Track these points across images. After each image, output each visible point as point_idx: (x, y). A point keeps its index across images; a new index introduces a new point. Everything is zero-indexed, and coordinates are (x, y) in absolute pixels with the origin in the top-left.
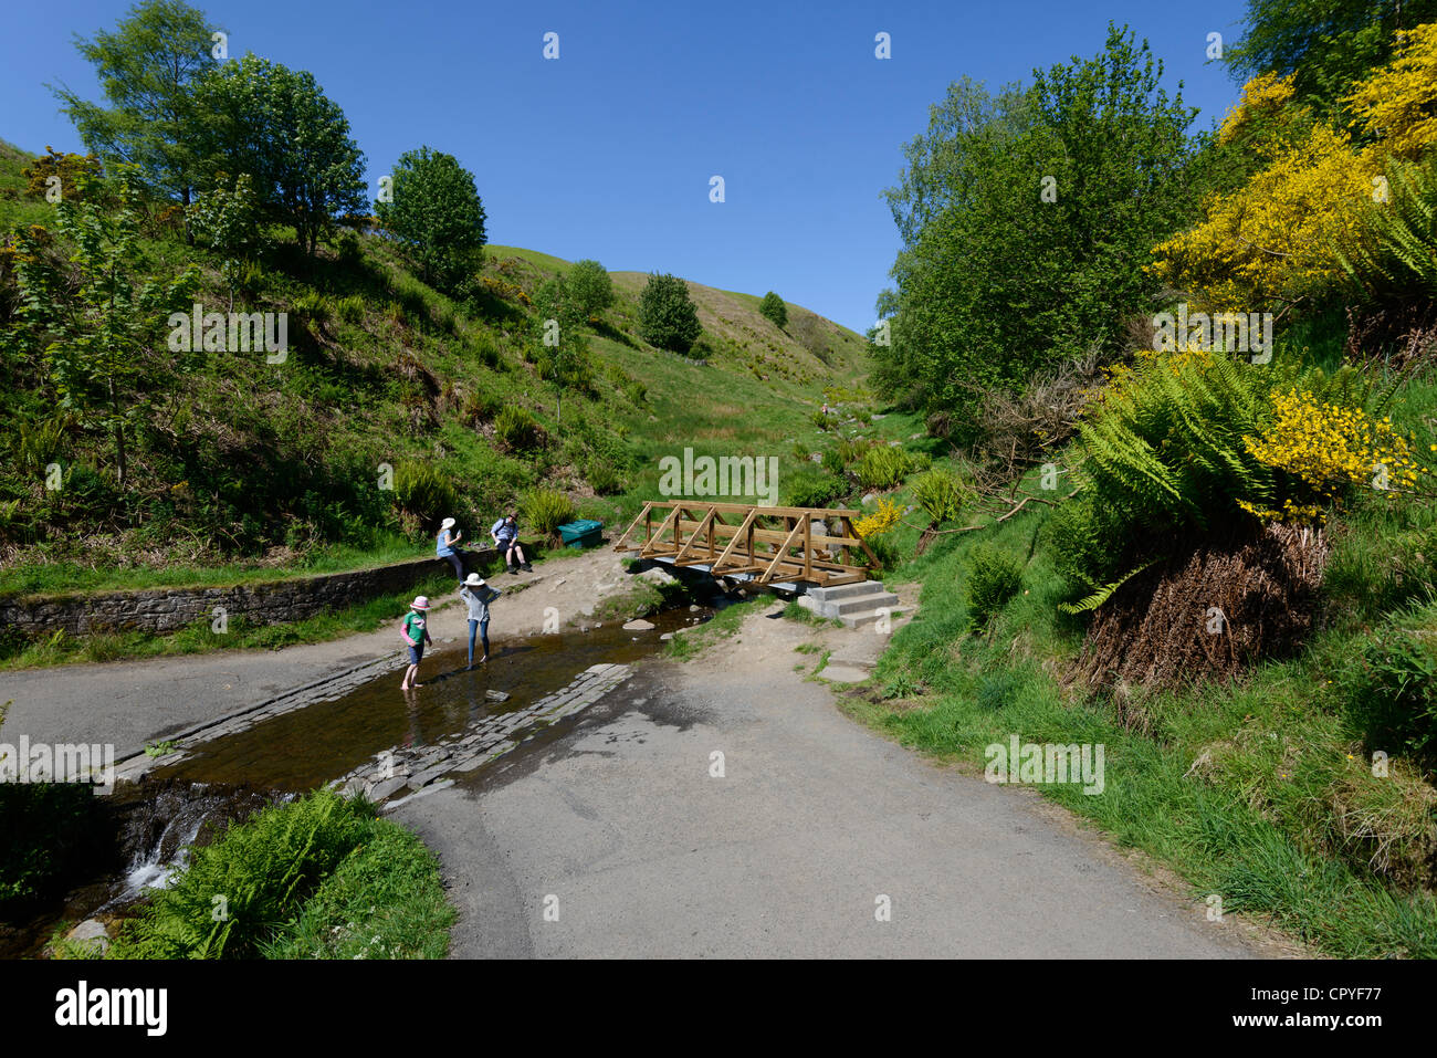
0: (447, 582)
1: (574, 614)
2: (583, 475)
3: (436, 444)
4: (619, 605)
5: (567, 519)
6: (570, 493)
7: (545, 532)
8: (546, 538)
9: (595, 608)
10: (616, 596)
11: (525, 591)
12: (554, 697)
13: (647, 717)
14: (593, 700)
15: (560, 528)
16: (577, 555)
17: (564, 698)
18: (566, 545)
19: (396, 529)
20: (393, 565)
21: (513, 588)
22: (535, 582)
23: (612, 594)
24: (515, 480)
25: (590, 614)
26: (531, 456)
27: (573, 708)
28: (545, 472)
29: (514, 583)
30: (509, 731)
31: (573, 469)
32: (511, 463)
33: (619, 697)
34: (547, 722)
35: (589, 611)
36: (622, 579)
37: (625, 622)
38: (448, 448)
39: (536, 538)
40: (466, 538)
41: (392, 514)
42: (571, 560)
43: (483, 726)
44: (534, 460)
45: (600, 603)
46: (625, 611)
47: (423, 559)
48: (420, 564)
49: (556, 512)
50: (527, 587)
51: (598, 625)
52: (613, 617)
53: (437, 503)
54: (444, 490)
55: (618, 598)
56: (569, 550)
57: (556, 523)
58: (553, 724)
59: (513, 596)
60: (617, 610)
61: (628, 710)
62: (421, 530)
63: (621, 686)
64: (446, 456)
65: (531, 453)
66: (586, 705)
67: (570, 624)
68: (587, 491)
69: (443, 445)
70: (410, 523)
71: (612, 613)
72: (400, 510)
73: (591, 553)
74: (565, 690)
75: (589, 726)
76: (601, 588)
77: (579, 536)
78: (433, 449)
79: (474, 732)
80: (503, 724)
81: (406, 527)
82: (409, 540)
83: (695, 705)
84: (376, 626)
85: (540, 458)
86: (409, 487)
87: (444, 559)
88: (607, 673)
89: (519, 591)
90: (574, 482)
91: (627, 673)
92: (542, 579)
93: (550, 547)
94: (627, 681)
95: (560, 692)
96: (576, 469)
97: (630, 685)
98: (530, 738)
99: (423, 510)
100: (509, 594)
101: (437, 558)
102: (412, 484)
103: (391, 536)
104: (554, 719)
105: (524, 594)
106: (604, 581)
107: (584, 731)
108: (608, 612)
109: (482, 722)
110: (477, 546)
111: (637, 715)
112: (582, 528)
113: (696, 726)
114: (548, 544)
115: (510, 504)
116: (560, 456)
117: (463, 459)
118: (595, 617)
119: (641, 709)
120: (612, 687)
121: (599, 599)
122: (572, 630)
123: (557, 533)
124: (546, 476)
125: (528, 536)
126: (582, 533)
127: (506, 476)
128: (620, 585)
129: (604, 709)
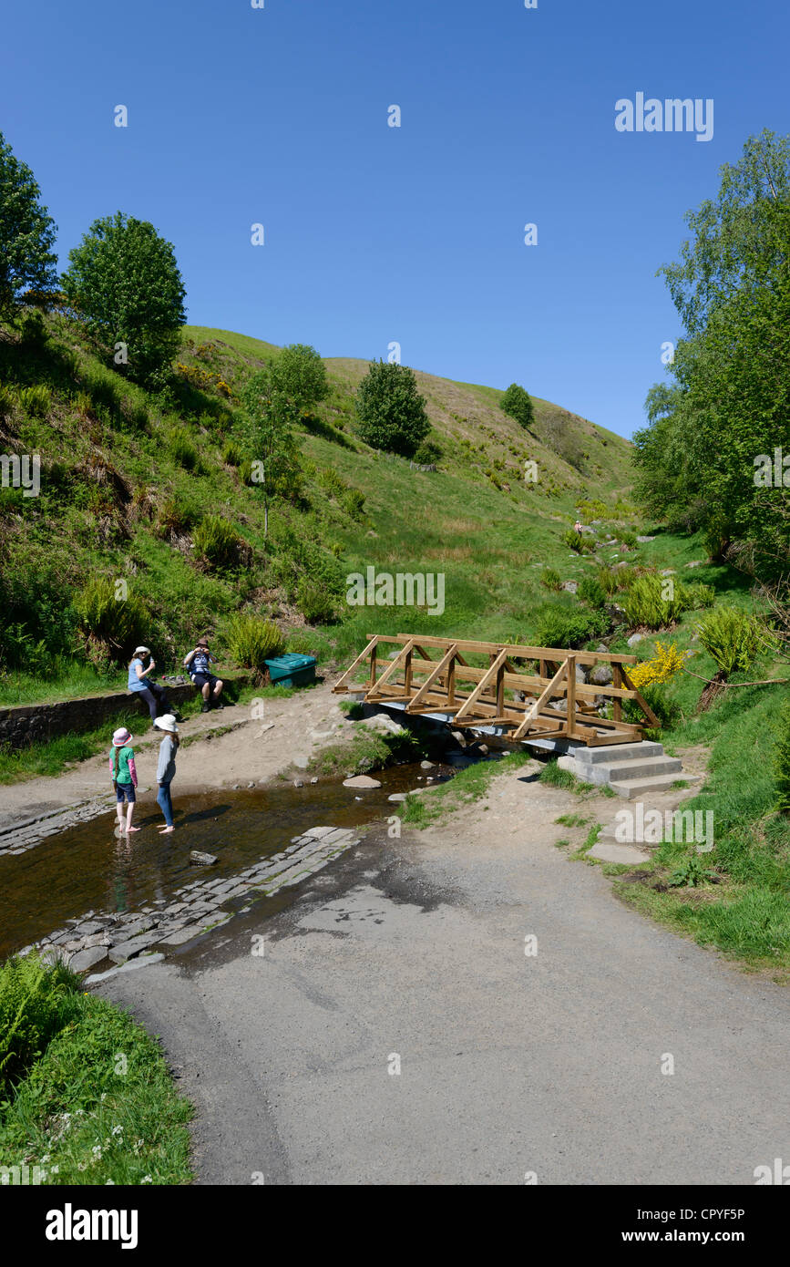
0: (138, 722)
1: (285, 765)
2: (292, 600)
3: (127, 559)
4: (338, 757)
5: (276, 652)
6: (277, 620)
7: (249, 666)
8: (251, 673)
9: (309, 760)
10: (334, 746)
11: (227, 735)
12: (268, 863)
13: (381, 893)
14: (316, 869)
15: (269, 662)
16: (287, 696)
17: (281, 865)
18: (274, 682)
19: (82, 659)
20: (80, 699)
21: (214, 731)
22: (239, 725)
23: (330, 743)
24: (215, 604)
25: (303, 766)
26: (233, 576)
27: (293, 877)
28: (249, 595)
29: (215, 726)
30: (221, 899)
31: (281, 592)
32: (211, 584)
33: (346, 867)
34: (263, 892)
35: (302, 763)
36: (341, 726)
37: (345, 778)
38: (141, 565)
39: (239, 673)
40: (160, 670)
41: (78, 640)
42: (279, 701)
43: (189, 892)
44: (236, 580)
45: (315, 754)
46: (345, 764)
47: (113, 694)
48: (110, 699)
49: (263, 644)
50: (230, 731)
51: (314, 780)
52: (330, 772)
53: (128, 629)
54: (137, 614)
55: (337, 749)
56: (277, 689)
57: (262, 657)
58: (271, 895)
59: (214, 740)
60: (335, 763)
61: (358, 883)
62: (110, 659)
63: (348, 854)
64: (138, 574)
65: (233, 572)
66: (308, 874)
67: (281, 777)
68: (297, 619)
69: (134, 560)
70: (98, 651)
71: (329, 766)
72: (87, 635)
73: (302, 694)
74: (281, 855)
75: (315, 900)
76: (316, 735)
77: (289, 673)
78: (123, 564)
79: (180, 900)
80: (213, 892)
81: (93, 655)
82: (96, 670)
83: (438, 881)
85: (243, 578)
86: (99, 609)
87: (137, 694)
88: (327, 839)
89: (220, 735)
90: (282, 608)
91: (352, 839)
92: (246, 722)
93: (255, 684)
94: (354, 849)
95: (276, 857)
96: (284, 593)
97: (358, 854)
98: (246, 909)
99: (113, 636)
100: (209, 738)
101: (129, 692)
102: (102, 605)
103: (77, 665)
104: (272, 889)
105: (226, 739)
106: (319, 727)
107: (309, 906)
108: (325, 765)
109: (189, 887)
110: (172, 681)
111: (369, 889)
112: (293, 664)
113: (442, 906)
114: (253, 680)
115: (209, 632)
116: (267, 577)
117: (157, 577)
118: (310, 770)
119: (374, 883)
120: (337, 855)
121: (314, 749)
122: (284, 784)
123: (264, 668)
124: (250, 599)
125: (228, 670)
126: (293, 669)
127: (205, 599)
128: (339, 733)
129: (328, 880)
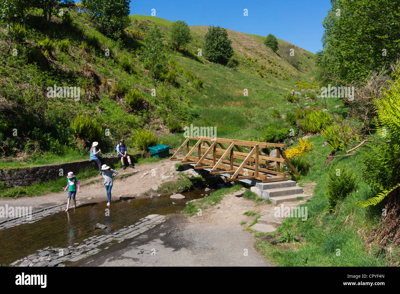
0: (94, 171)
1: (148, 189)
2: (165, 123)
3: (97, 108)
4: (170, 186)
5: (153, 144)
6: (158, 131)
7: (142, 149)
8: (142, 152)
9: (158, 187)
10: (169, 182)
11: (129, 177)
12: (127, 229)
13: (162, 242)
14: (142, 232)
15: (149, 148)
16: (156, 161)
17: (130, 230)
18: (152, 156)
19: (74, 146)
20: (69, 162)
21: (124, 175)
22: (135, 173)
23: (168, 181)
24: (132, 125)
25: (156, 190)
26: (141, 114)
27: (131, 236)
28: (147, 122)
29: (125, 173)
30: (99, 244)
31: (160, 120)
32: (131, 117)
33: (155, 231)
34: (117, 241)
35: (155, 188)
36: (174, 174)
37: (172, 194)
38: (102, 109)
39: (138, 152)
40: (105, 151)
41: (72, 140)
42: (153, 164)
43: (89, 240)
44: (142, 115)
45: (161, 185)
46: (173, 189)
47: (83, 160)
48: (82, 163)
49: (148, 141)
50: (130, 175)
51: (159, 195)
52: (167, 192)
53: (92, 135)
54: (96, 129)
55: (170, 183)
56: (153, 159)
57: (148, 146)
58: (120, 242)
59: (123, 179)
60: (169, 188)
61: (156, 238)
62: (85, 147)
63: (158, 226)
64: (101, 113)
65: (141, 112)
66: (139, 234)
67: (146, 194)
68: (166, 130)
69: (99, 108)
70: (80, 143)
71: (166, 189)
72: (76, 137)
73: (163, 161)
74: (132, 226)
75: (135, 245)
76: (163, 177)
77: (157, 152)
78: (95, 109)
79: (84, 243)
80: (99, 240)
81: (78, 145)
82: (79, 151)
83: (187, 238)
84: (60, 190)
85: (145, 115)
86: (80, 127)
87: (93, 161)
88: (155, 218)
89: (126, 177)
90: (161, 126)
91: (164, 220)
92: (138, 172)
93: (144, 156)
94: (162, 223)
95: (129, 227)
96: (162, 120)
97: (162, 226)
98: (107, 248)
99: (87, 137)
100: (122, 178)
101: (90, 160)
102: (82, 125)
103: (72, 149)
104: (121, 240)
105: (129, 179)
106: (166, 174)
107: (131, 247)
108: (164, 189)
109: (90, 238)
110: (109, 155)
111: (159, 241)
112: (159, 149)
113: (183, 249)
114: (144, 155)
115: (129, 136)
116: (155, 114)
117: (109, 114)
118: (159, 191)
119: (162, 239)
120: (153, 226)
121: (161, 183)
122: (146, 197)
123: (148, 150)
124: (148, 123)
125: (134, 152)
126: (159, 151)
127: (128, 123)
128: (172, 177)
129: (145, 236)
